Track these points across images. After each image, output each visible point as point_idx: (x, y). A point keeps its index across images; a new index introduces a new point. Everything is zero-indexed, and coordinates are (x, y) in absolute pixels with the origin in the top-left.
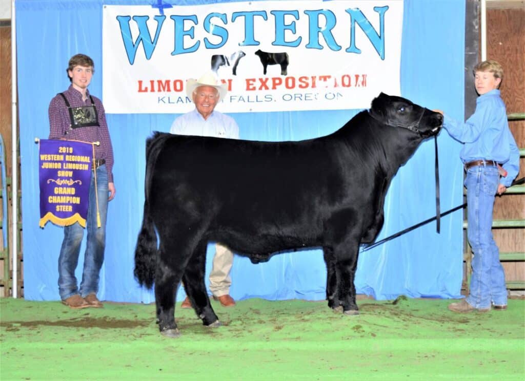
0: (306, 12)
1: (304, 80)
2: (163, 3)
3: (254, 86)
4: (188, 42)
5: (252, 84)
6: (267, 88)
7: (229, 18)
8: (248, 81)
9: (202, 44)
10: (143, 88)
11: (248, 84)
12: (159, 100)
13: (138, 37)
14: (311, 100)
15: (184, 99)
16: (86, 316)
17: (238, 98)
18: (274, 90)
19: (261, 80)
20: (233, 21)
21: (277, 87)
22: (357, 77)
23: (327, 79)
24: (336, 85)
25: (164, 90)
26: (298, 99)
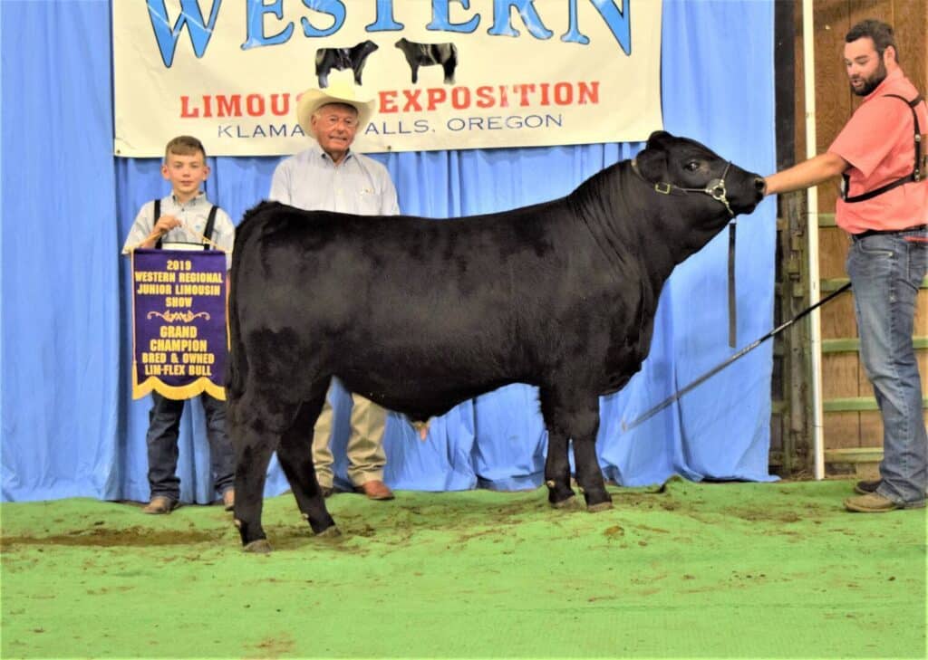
1: (486, 92)
3: (395, 104)
4: (272, 25)
5: (391, 102)
6: (418, 108)
8: (382, 95)
9: (299, 28)
10: (190, 111)
11: (384, 101)
12: (220, 133)
13: (179, 18)
14: (501, 128)
15: (266, 130)
18: (432, 112)
19: (407, 93)
21: (437, 105)
22: (583, 86)
23: (529, 90)
24: (545, 102)
25: (229, 114)
26: (475, 127)
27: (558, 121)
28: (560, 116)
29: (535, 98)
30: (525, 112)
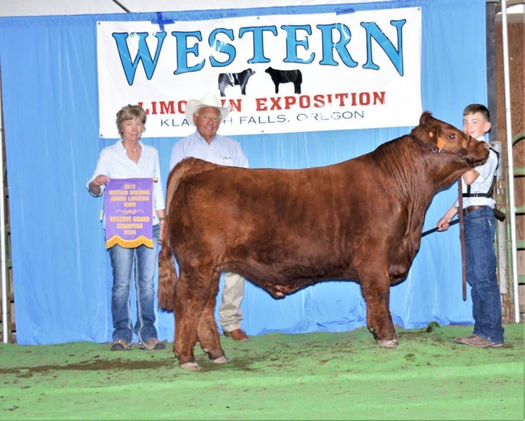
0: (318, 26)
2: (163, 19)
3: (265, 106)
4: (192, 60)
5: (263, 104)
6: (279, 108)
7: (236, 34)
8: (258, 100)
9: (208, 63)
11: (259, 104)
12: (162, 123)
13: (137, 55)
14: (328, 119)
16: (97, 359)
17: (248, 120)
18: (287, 110)
19: (273, 99)
20: (240, 37)
21: (291, 106)
22: (376, 94)
23: (344, 97)
24: (354, 104)
25: (167, 112)
26: (313, 118)
27: (362, 115)
28: (363, 112)
29: (348, 101)
30: (342, 110)
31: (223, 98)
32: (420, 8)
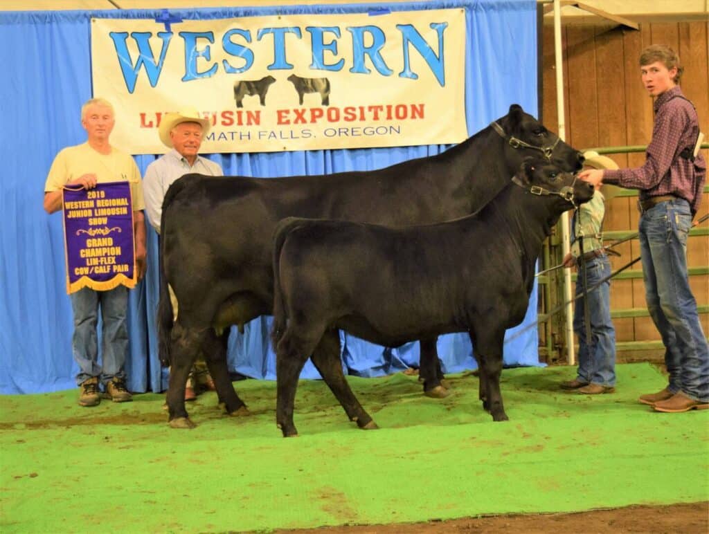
0: (348, 29)
1: (350, 111)
3: (287, 119)
4: (203, 65)
5: (286, 117)
6: (304, 121)
7: (254, 36)
8: (279, 113)
9: (221, 65)
10: (147, 123)
11: (280, 117)
13: (139, 58)
14: (360, 135)
17: (269, 134)
18: (313, 124)
19: (296, 111)
21: (317, 120)
22: (414, 107)
23: (379, 110)
24: (389, 117)
26: (342, 134)
27: (397, 130)
28: (399, 127)
29: (383, 114)
30: (376, 124)
31: (240, 109)
32: (464, 9)
